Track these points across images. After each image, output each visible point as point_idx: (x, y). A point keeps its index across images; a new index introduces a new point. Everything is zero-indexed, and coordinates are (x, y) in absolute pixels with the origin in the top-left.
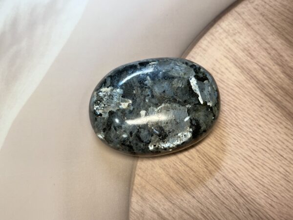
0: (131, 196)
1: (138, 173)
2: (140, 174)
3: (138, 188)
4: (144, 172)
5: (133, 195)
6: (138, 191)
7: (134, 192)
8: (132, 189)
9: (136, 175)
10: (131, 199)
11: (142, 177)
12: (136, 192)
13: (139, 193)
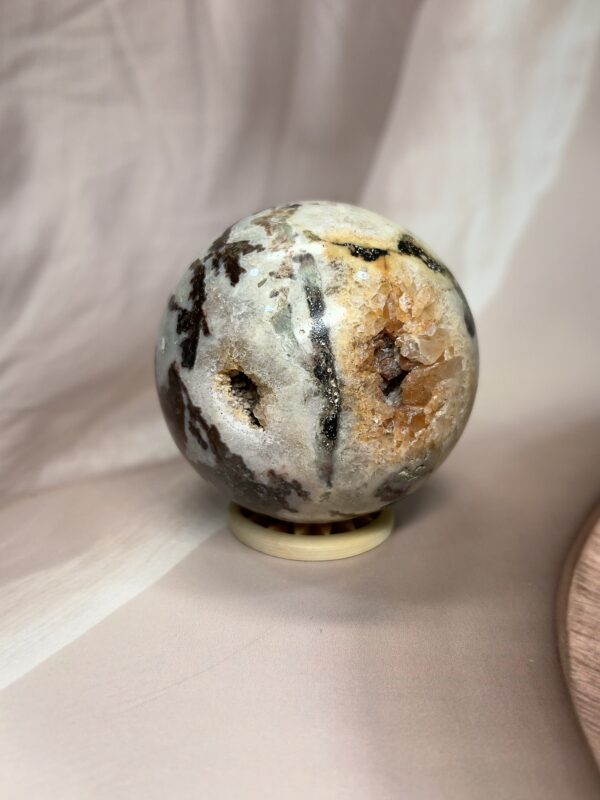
0: (570, 669)
1: (575, 629)
2: (584, 632)
3: (585, 656)
4: (594, 628)
5: (574, 667)
6: (587, 662)
7: (573, 661)
8: (568, 657)
9: (572, 634)
10: (569, 674)
11: (591, 637)
12: (581, 663)
13: (593, 665)
